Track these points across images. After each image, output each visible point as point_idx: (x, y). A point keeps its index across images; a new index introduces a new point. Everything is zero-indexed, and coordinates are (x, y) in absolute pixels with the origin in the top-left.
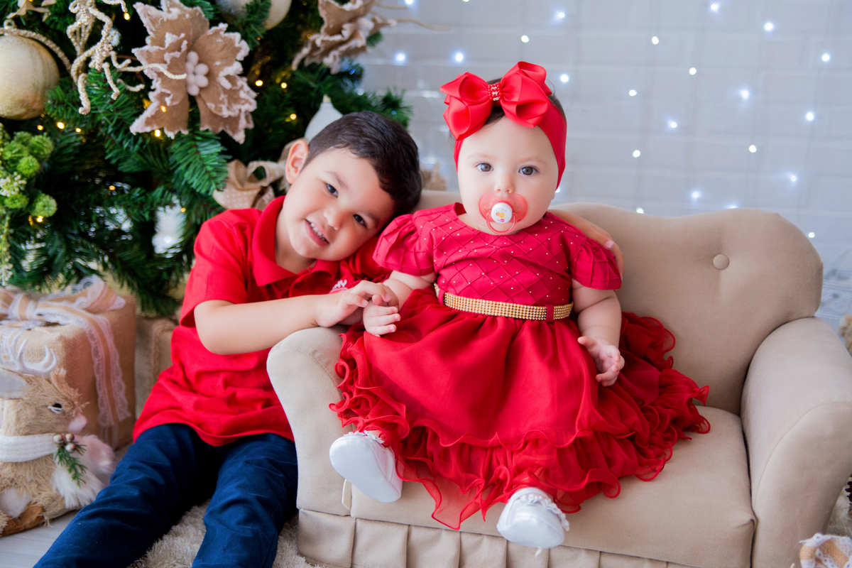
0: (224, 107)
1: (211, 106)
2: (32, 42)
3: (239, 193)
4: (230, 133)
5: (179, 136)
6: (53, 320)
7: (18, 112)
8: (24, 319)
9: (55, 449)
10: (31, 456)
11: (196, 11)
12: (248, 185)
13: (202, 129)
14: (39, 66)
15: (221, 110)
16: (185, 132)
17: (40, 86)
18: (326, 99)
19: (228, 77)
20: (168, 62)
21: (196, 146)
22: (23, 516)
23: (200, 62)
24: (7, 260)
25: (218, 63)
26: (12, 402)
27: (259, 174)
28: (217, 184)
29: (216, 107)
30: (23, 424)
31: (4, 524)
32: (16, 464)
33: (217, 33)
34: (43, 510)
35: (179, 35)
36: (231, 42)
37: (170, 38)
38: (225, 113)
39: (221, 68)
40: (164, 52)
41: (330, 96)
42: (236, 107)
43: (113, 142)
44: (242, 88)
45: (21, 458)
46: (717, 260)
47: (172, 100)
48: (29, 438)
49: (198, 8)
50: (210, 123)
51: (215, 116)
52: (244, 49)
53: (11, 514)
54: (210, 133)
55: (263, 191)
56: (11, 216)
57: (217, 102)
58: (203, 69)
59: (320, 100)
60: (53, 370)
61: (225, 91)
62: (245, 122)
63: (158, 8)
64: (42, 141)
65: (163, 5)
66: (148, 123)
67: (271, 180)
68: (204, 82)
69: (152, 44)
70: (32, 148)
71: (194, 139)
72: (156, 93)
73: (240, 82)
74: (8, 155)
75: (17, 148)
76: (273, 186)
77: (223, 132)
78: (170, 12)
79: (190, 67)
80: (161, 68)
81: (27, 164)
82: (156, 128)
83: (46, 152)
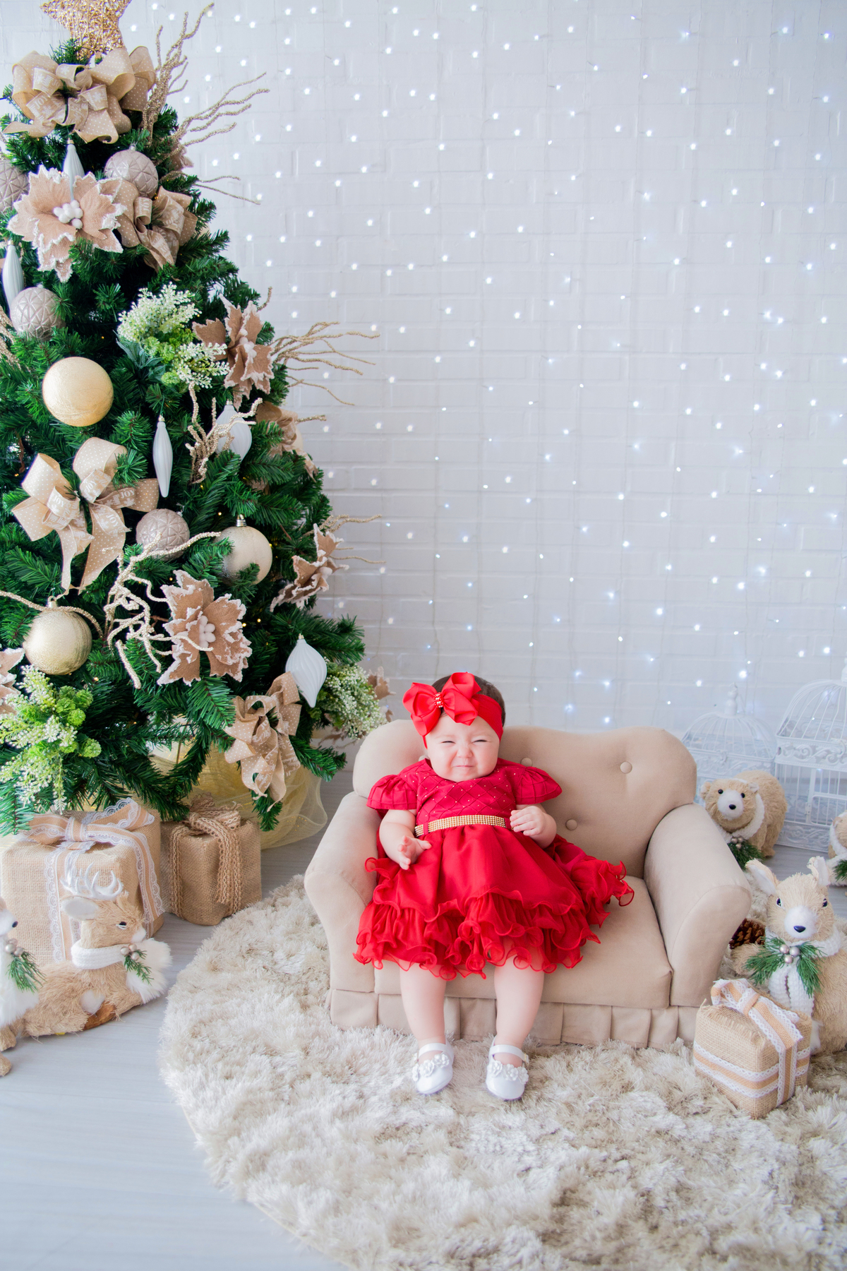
0: (229, 657)
1: (219, 657)
2: (76, 615)
3: (243, 724)
4: (231, 675)
5: (194, 682)
6: (103, 840)
7: (64, 670)
8: (78, 841)
9: (123, 959)
10: (104, 965)
11: (204, 582)
12: (249, 717)
13: (211, 675)
14: (80, 635)
15: (226, 660)
16: (199, 679)
17: (81, 650)
18: (301, 637)
19: (232, 634)
20: (189, 630)
21: (207, 689)
22: (98, 1013)
23: (208, 623)
24: (63, 794)
25: (223, 623)
26: (88, 922)
27: (258, 706)
28: (228, 721)
29: (222, 658)
30: (97, 940)
31: (86, 1022)
32: (92, 971)
33: (223, 601)
34: (115, 1008)
35: (195, 607)
36: (234, 606)
37: (190, 612)
38: (230, 662)
39: (225, 626)
40: (186, 623)
41: (303, 634)
42: (237, 655)
44: (241, 640)
45: (96, 966)
46: (623, 767)
47: (192, 659)
48: (102, 950)
49: (206, 580)
50: (218, 670)
51: (222, 664)
52: (242, 609)
53: (90, 1011)
54: (218, 679)
55: (260, 721)
56: (64, 758)
57: (223, 653)
58: (211, 628)
59: (297, 639)
60: (118, 895)
61: (229, 644)
62: (243, 665)
63: (177, 585)
64: (85, 694)
65: (179, 582)
66: (172, 675)
67: (266, 711)
68: (212, 638)
69: (177, 618)
70: (77, 701)
71: (206, 684)
72: (178, 654)
73: (241, 636)
74: (61, 710)
75: (67, 701)
76: (269, 715)
77: (227, 675)
78: (187, 589)
79: (202, 628)
80: (184, 635)
81: (78, 716)
82: (177, 679)
83: (89, 703)
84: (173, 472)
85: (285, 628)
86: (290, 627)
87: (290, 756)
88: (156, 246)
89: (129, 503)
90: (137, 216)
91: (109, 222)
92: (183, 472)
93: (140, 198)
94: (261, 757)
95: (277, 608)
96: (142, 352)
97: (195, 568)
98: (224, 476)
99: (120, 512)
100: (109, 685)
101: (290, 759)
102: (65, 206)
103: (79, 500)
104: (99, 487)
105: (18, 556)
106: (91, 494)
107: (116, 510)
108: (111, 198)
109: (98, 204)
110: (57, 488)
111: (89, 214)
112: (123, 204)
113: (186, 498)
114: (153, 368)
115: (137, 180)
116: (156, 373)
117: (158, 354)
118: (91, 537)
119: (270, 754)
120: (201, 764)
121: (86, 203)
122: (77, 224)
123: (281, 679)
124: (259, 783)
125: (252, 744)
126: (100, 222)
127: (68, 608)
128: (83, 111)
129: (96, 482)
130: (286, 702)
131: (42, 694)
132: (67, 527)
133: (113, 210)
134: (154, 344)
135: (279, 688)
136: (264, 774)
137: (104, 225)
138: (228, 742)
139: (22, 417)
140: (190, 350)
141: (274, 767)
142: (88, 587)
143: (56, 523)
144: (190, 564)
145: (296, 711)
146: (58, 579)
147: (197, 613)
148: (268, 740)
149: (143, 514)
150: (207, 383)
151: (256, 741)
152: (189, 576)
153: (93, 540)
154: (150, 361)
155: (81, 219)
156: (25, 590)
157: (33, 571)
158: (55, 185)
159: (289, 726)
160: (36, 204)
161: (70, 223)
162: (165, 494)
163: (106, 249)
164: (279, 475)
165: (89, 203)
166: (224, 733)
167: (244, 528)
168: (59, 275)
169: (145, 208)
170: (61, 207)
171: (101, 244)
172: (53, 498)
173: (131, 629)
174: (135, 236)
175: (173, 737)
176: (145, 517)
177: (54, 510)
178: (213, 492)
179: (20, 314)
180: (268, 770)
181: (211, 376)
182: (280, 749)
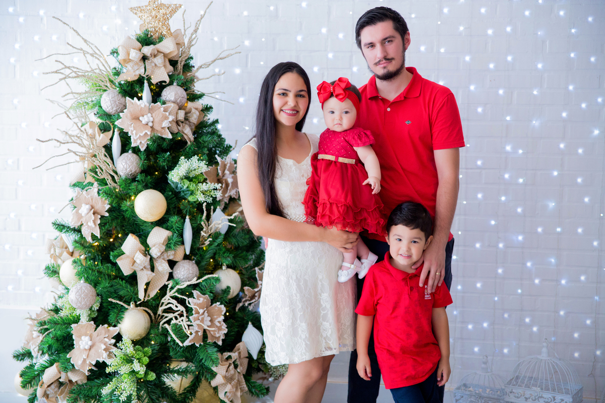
1: (212, 333)
2: (144, 311)
3: (222, 367)
4: (217, 342)
5: (200, 345)
12: (224, 363)
13: (208, 342)
14: (147, 321)
15: (215, 334)
16: (202, 344)
18: (250, 323)
19: (219, 322)
20: (200, 319)
21: (206, 349)
23: (208, 316)
25: (215, 317)
27: (229, 358)
28: (215, 364)
33: (216, 306)
35: (203, 309)
36: (220, 308)
37: (201, 311)
38: (217, 335)
39: (217, 318)
40: (199, 316)
41: (251, 321)
42: (220, 332)
43: (173, 348)
44: (223, 325)
47: (201, 333)
49: (207, 296)
50: (211, 339)
51: (213, 336)
52: (224, 310)
54: (210, 343)
55: (230, 365)
56: (138, 381)
57: (214, 331)
58: (209, 318)
59: (248, 324)
61: (217, 326)
62: (222, 337)
63: (194, 298)
64: (148, 350)
65: (195, 296)
66: (190, 342)
67: (233, 360)
68: (209, 324)
69: (195, 314)
70: (144, 353)
71: (205, 346)
72: (195, 331)
73: (223, 323)
74: (138, 357)
75: (141, 354)
76: (234, 362)
77: (215, 342)
78: (200, 300)
79: (205, 319)
80: (198, 322)
81: (146, 360)
82: (193, 343)
83: (150, 354)
84: (192, 242)
85: (243, 319)
86: (245, 318)
87: (242, 385)
88: (186, 132)
89: (171, 258)
90: (178, 119)
91: (166, 124)
92: (197, 242)
93: (180, 111)
94: (229, 384)
95: (239, 309)
96: (179, 186)
97: (201, 289)
98: (216, 244)
99: (167, 261)
100: (158, 346)
101: (242, 386)
102: (145, 116)
103: (149, 257)
104: (160, 251)
105: (118, 283)
106: (156, 254)
107: (165, 261)
108: (167, 114)
109: (161, 116)
110: (140, 251)
111: (156, 120)
112: (172, 115)
113: (197, 254)
114: (183, 192)
115: (178, 101)
116: (185, 195)
117: (188, 187)
118: (154, 274)
119: (233, 382)
120: (197, 387)
121: (156, 115)
122: (150, 124)
123: (240, 345)
124: (227, 397)
125: (225, 377)
126: (162, 124)
127: (142, 308)
128: (153, 67)
129: (159, 249)
130: (242, 356)
131: (130, 349)
132: (142, 269)
133: (168, 118)
134: (187, 183)
135: (239, 349)
136: (230, 392)
137: (164, 125)
138: (214, 375)
139: (119, 214)
140: (204, 187)
141: (234, 389)
142: (152, 298)
143: (137, 267)
144: (199, 287)
145: (246, 361)
146: (137, 294)
147: (204, 312)
148: (233, 375)
149: (176, 262)
150: (210, 200)
151: (227, 376)
152: (199, 293)
153: (155, 276)
154: (182, 189)
155: (152, 122)
156: (120, 299)
157: (125, 290)
158: (142, 108)
159: (242, 369)
160: (131, 115)
161: (147, 124)
162: (188, 253)
163: (164, 136)
164: (241, 242)
165: (157, 116)
166: (213, 371)
167: (226, 271)
168: (140, 147)
169: (181, 115)
170: (143, 116)
171: (162, 134)
172: (138, 256)
173: (174, 319)
174: (176, 128)
175: (188, 371)
176: (177, 263)
177: (138, 261)
178: (210, 251)
179: (122, 167)
180: (232, 390)
181: (212, 197)
182: (238, 381)
